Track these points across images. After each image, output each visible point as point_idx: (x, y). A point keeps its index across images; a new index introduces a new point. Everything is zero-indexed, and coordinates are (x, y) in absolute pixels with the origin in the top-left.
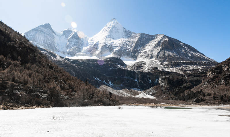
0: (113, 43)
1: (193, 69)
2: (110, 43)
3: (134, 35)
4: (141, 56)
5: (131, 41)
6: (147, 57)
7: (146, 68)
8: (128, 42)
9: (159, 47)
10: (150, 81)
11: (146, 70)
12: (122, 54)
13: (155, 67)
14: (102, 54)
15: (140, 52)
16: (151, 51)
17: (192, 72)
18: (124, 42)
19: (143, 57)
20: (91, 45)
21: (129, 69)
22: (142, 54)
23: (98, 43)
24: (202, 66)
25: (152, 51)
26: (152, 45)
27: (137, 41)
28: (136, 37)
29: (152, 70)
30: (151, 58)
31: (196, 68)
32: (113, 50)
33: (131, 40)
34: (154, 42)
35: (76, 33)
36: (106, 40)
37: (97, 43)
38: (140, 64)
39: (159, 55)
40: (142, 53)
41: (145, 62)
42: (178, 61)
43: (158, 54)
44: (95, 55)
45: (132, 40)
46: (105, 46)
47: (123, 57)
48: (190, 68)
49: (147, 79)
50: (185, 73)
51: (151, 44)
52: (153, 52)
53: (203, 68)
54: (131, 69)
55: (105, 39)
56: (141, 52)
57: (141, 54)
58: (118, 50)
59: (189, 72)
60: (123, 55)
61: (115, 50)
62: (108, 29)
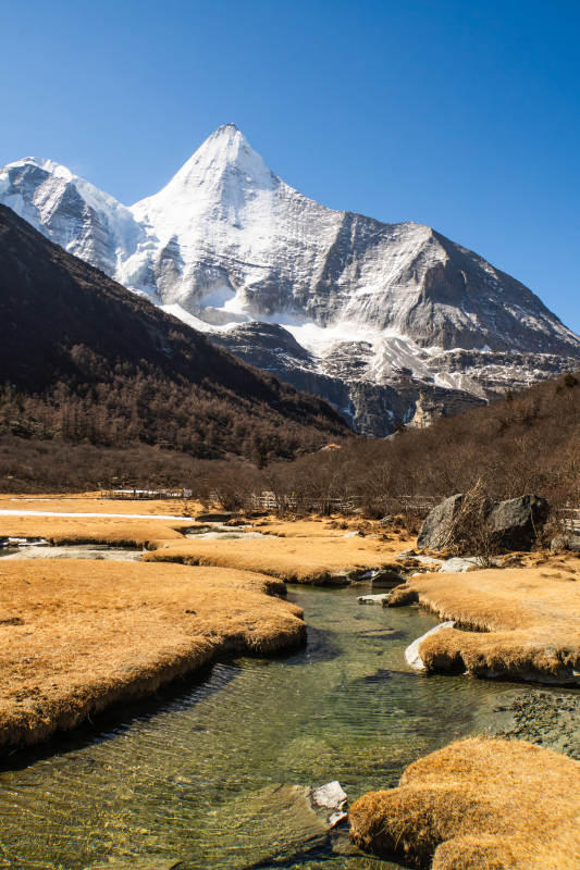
0: (238, 246)
1: (513, 380)
2: (223, 245)
3: (318, 216)
4: (352, 314)
5: (310, 243)
6: (372, 318)
7: (376, 372)
8: (297, 245)
9: (413, 280)
10: (391, 413)
11: (378, 377)
12: (275, 300)
13: (404, 369)
14: (200, 295)
15: (345, 294)
16: (384, 296)
17: (507, 388)
18: (282, 244)
19: (357, 316)
20: (146, 251)
21: (321, 370)
22: (352, 304)
23: (173, 242)
24: (537, 371)
25: (389, 297)
26: (387, 272)
27: (331, 244)
28: (327, 224)
29: (395, 379)
30: (385, 326)
31: (520, 377)
32: (243, 281)
33: (309, 240)
34: (395, 255)
35: (74, 187)
36: (206, 230)
37: (171, 243)
38: (356, 353)
39: (413, 318)
40: (353, 300)
41: (370, 345)
42: (472, 351)
43: (410, 313)
44: (177, 301)
45: (313, 237)
46: (207, 259)
47: (281, 312)
48: (504, 376)
49: (382, 408)
50: (488, 393)
51: (385, 264)
52: (393, 302)
53: (539, 377)
54: (329, 372)
55: (201, 225)
56: (350, 298)
57: (350, 305)
58: (262, 282)
59: (499, 389)
60: (282, 304)
61: (249, 281)
62: (207, 179)
